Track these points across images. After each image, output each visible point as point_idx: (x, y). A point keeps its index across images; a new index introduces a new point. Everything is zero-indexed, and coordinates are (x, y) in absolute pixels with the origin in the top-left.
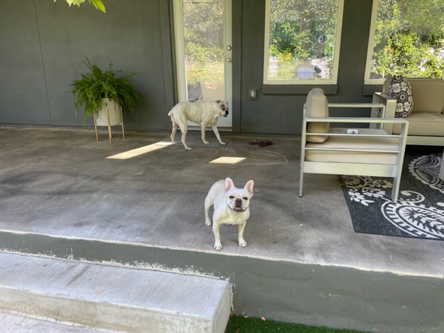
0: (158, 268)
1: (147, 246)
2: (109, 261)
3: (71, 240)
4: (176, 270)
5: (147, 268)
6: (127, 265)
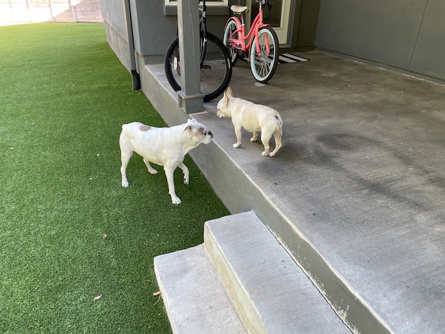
3: (353, 297)
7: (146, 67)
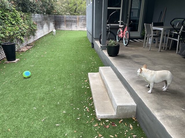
7: (96, 41)
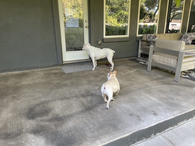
0: (185, 122)
1: (183, 114)
2: (168, 128)
3: (154, 126)
4: (190, 120)
5: (182, 124)
6: (175, 127)
